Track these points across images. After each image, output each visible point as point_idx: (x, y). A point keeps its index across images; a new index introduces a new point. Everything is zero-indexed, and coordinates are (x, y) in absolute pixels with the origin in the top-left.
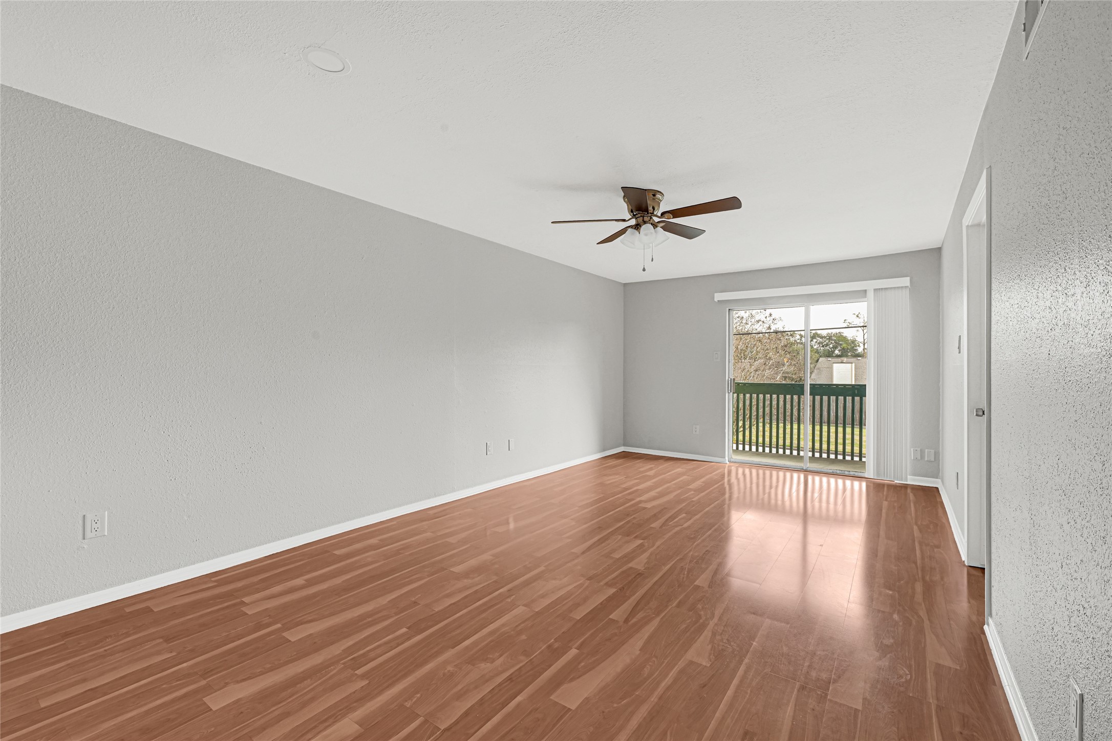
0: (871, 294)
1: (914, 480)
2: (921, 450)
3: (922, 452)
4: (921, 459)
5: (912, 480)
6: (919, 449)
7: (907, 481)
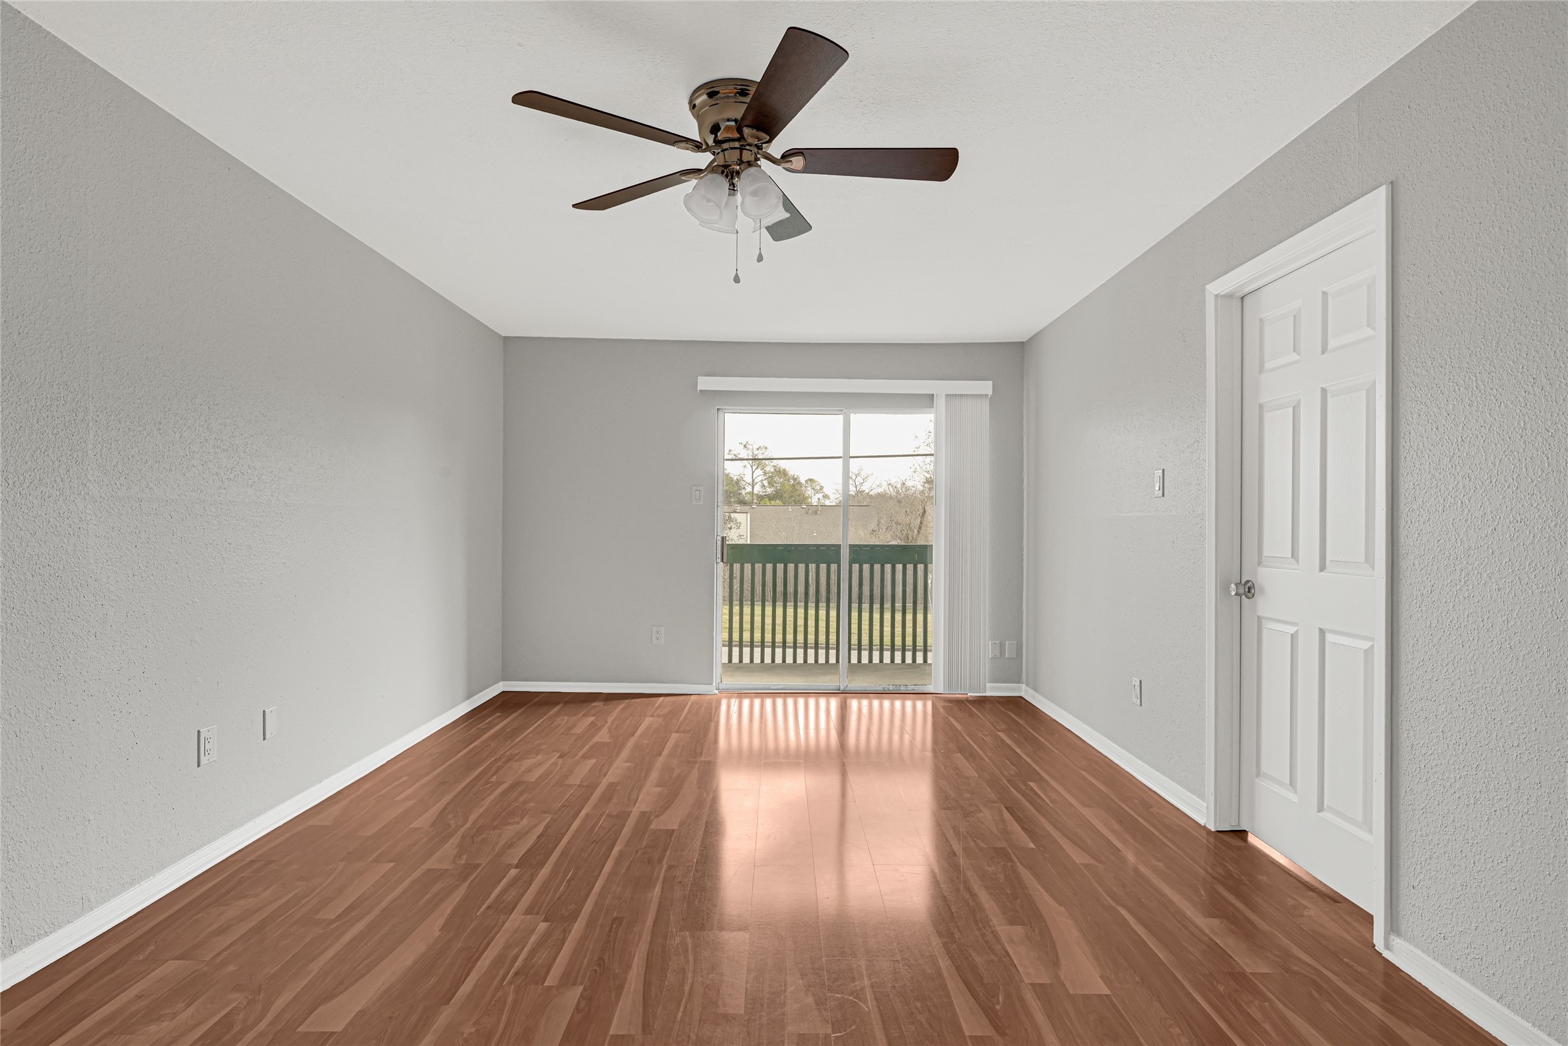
0: (941, 403)
1: (992, 689)
2: (1001, 643)
3: (1002, 645)
4: (1001, 655)
5: (993, 690)
6: (998, 642)
7: (985, 692)
